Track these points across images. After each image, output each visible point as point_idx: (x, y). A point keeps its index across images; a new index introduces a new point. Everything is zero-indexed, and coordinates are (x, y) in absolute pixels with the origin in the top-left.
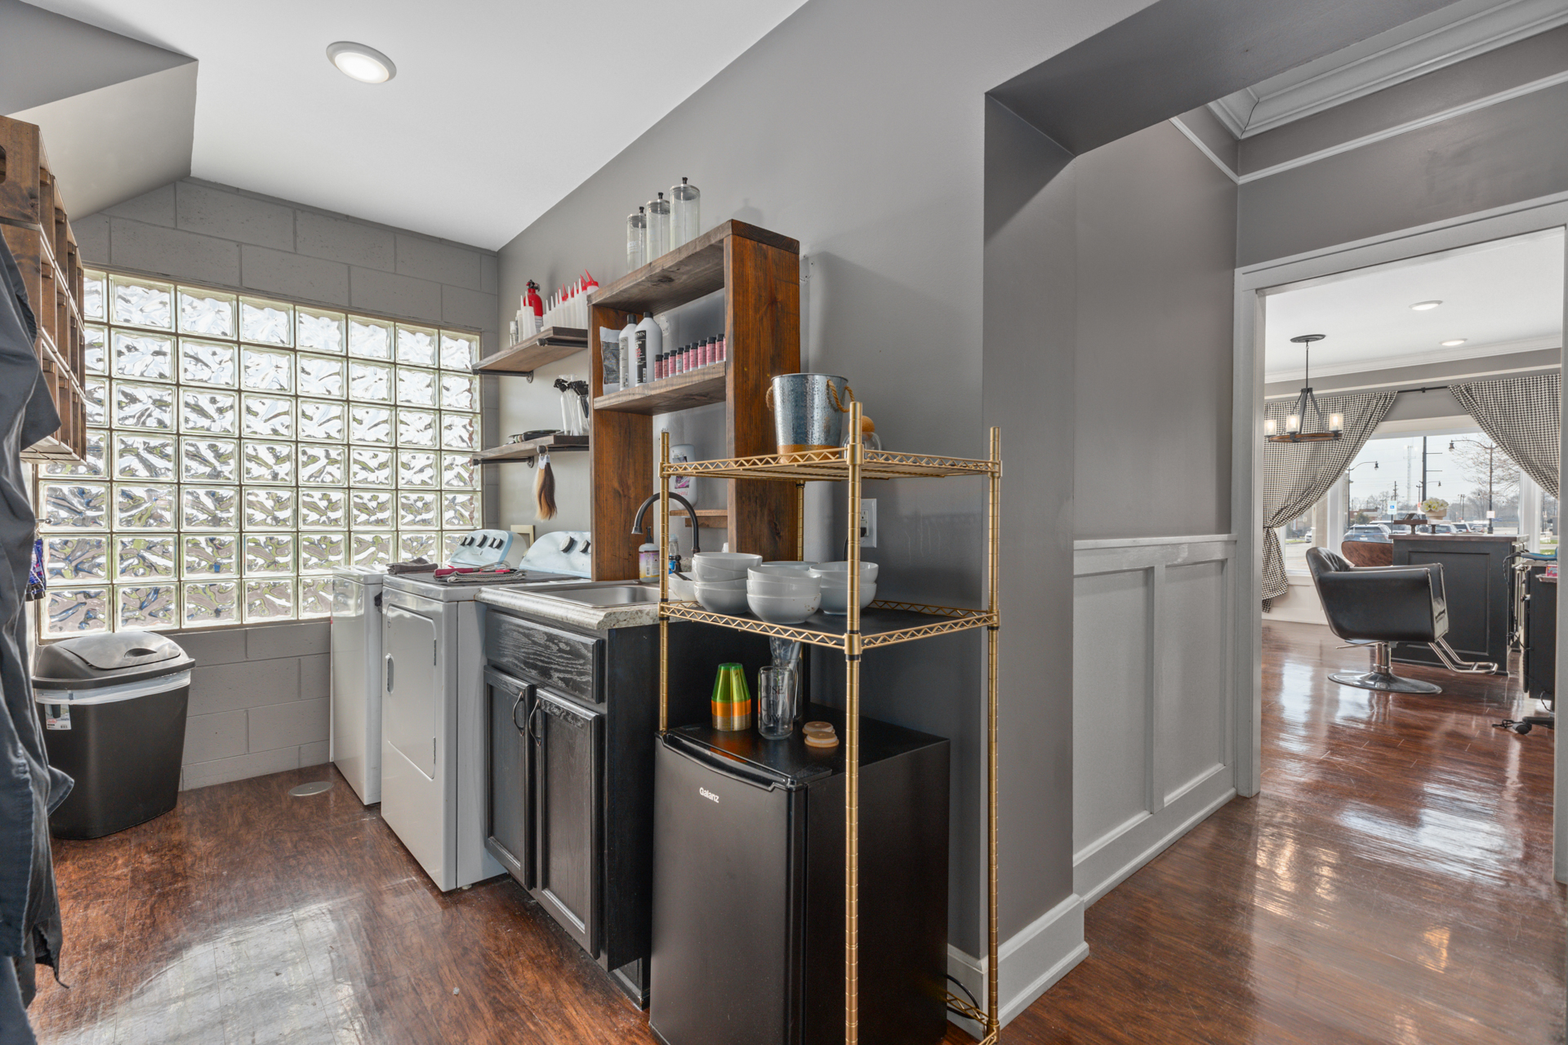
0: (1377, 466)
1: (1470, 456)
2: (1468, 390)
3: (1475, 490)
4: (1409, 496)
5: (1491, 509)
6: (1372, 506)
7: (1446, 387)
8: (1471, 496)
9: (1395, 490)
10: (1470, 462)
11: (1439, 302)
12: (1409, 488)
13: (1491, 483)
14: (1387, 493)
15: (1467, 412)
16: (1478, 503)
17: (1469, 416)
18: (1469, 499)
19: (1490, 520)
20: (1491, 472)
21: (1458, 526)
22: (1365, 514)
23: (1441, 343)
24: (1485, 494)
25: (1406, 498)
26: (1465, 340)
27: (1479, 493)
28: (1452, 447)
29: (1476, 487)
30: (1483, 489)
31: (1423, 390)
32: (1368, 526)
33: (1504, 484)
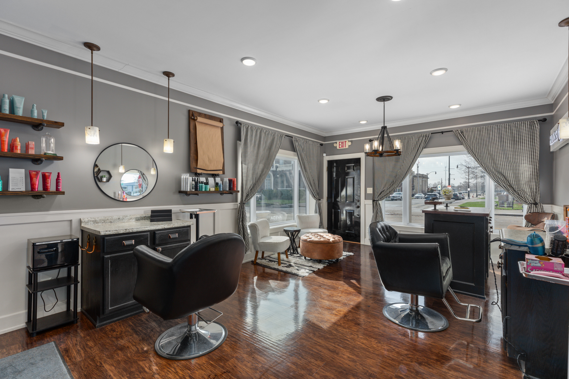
0: (436, 173)
1: (463, 170)
2: (462, 132)
3: (464, 181)
4: (446, 183)
5: (469, 188)
6: (435, 186)
7: (452, 131)
8: (463, 183)
9: (442, 181)
10: (463, 172)
11: (446, 69)
12: (446, 180)
13: (469, 179)
14: (439, 182)
15: (462, 144)
16: (465, 185)
17: (462, 146)
18: (463, 184)
19: (469, 191)
20: (469, 175)
21: (459, 193)
22: (433, 189)
23: (449, 107)
24: (467, 182)
25: (445, 184)
26: (460, 105)
27: (465, 182)
28: (457, 167)
29: (464, 180)
30: (466, 181)
31: (442, 132)
32: (432, 193)
33: (473, 180)
